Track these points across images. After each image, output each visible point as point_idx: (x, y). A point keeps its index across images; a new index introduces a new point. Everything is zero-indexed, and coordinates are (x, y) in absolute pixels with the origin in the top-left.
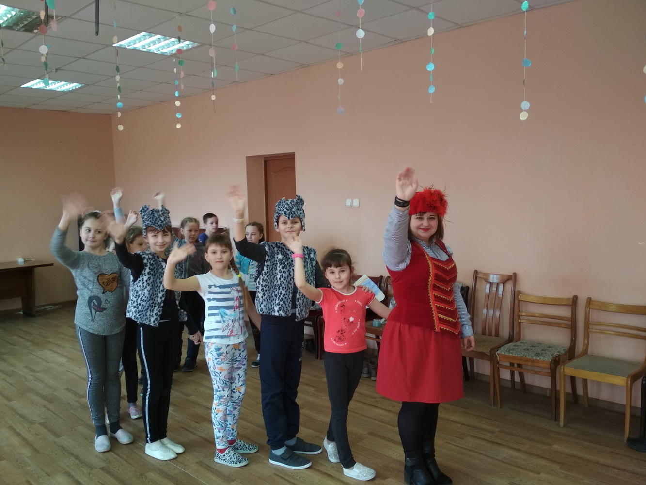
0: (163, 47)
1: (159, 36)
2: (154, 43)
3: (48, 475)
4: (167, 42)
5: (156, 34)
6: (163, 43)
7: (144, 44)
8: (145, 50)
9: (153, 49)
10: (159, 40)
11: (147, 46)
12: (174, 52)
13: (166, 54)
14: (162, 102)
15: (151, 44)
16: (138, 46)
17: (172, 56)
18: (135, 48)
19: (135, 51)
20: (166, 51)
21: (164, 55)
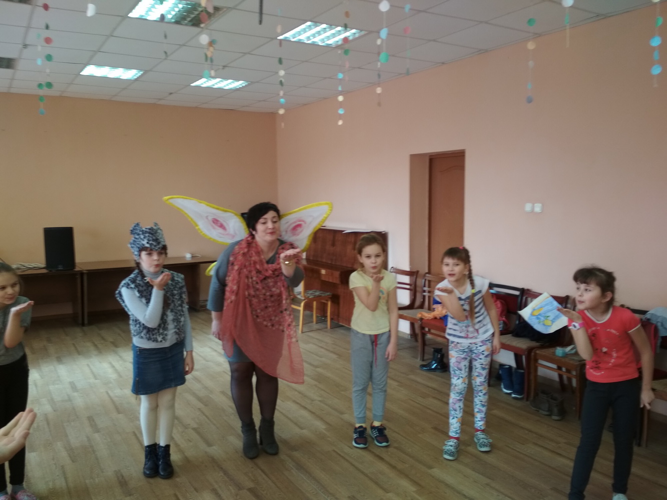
0: (328, 38)
1: (324, 26)
2: (319, 33)
3: (196, 490)
4: (333, 31)
5: (322, 23)
6: (329, 33)
7: (308, 36)
8: (309, 42)
9: (318, 40)
10: (324, 30)
11: (311, 38)
12: (340, 43)
13: (330, 46)
14: (325, 98)
15: (317, 35)
16: (303, 37)
17: (338, 47)
18: (300, 40)
19: (299, 43)
20: (331, 42)
21: (329, 47)
